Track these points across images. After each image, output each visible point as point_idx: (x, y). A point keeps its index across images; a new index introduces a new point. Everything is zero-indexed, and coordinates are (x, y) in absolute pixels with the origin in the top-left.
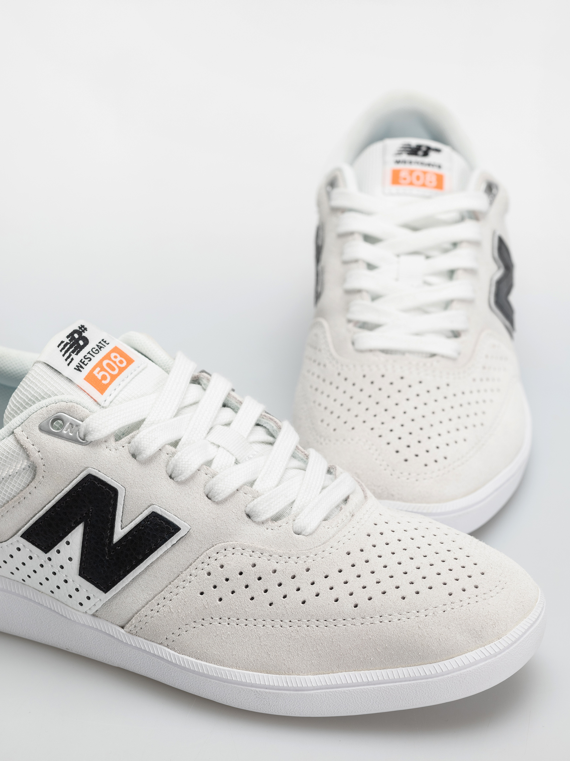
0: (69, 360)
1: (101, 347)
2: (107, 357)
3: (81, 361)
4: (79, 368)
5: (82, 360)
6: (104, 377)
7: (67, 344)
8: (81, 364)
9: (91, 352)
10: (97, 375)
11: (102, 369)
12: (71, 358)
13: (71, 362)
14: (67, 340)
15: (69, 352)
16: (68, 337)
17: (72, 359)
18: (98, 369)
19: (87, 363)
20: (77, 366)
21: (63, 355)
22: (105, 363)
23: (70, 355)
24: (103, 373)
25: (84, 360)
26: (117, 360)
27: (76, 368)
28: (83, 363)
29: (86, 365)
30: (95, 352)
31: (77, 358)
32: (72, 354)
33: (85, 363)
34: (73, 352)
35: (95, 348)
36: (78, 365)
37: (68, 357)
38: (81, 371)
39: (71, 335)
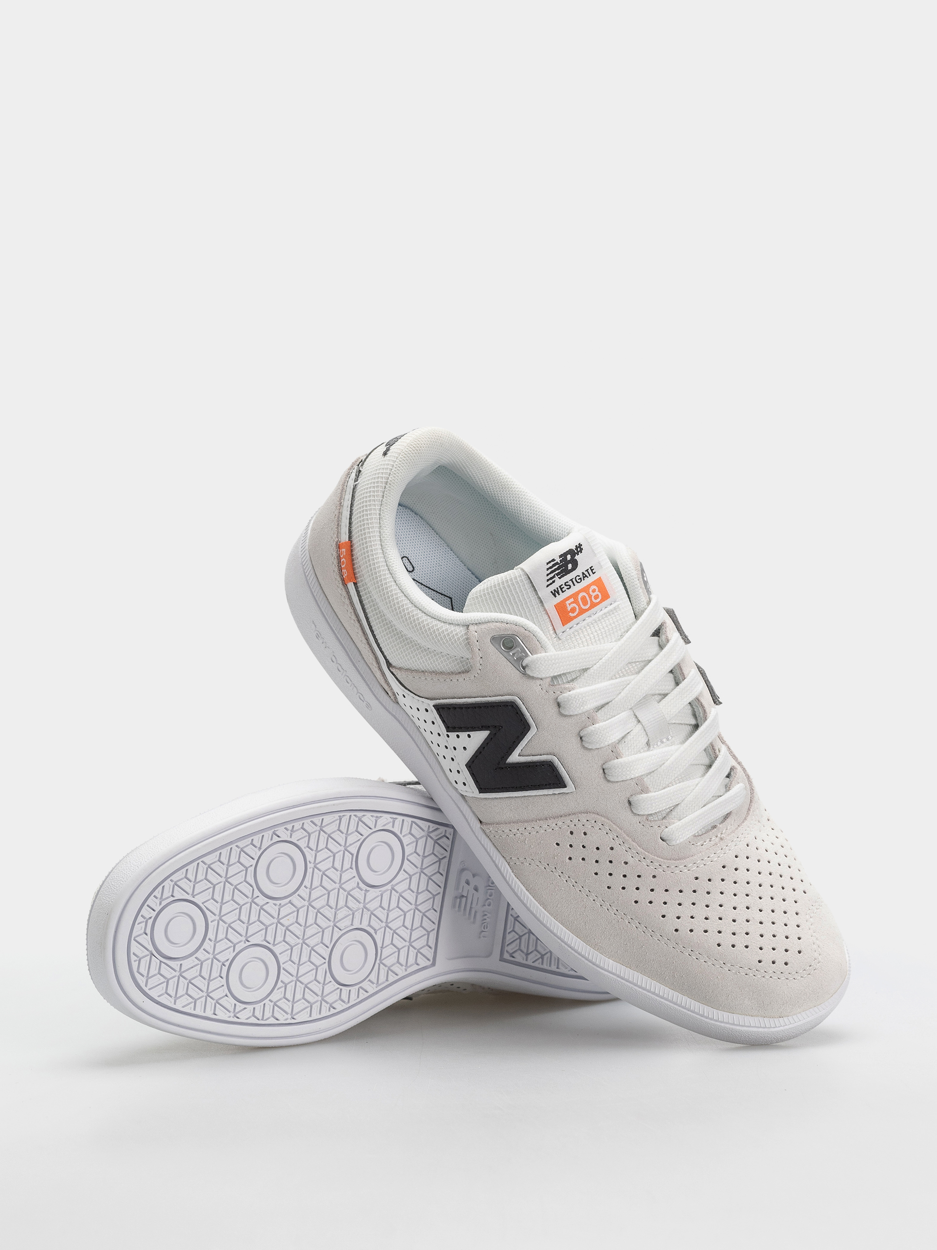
0: (551, 581)
1: (586, 576)
2: (586, 589)
3: (560, 587)
4: (555, 593)
5: (562, 585)
6: (573, 610)
7: (557, 563)
8: (559, 589)
9: (574, 580)
10: (568, 605)
11: (576, 602)
12: (553, 580)
13: (551, 584)
14: (558, 560)
15: (555, 573)
16: (560, 556)
17: (554, 582)
18: (572, 600)
19: (565, 591)
20: (554, 590)
21: (548, 575)
22: (581, 595)
23: (554, 577)
24: (574, 605)
25: (564, 586)
26: (594, 594)
27: (553, 591)
28: (561, 589)
29: (563, 592)
30: (578, 581)
31: (559, 582)
32: (556, 576)
33: (563, 590)
34: (557, 574)
35: (579, 576)
36: (556, 589)
37: (551, 578)
38: (556, 597)
39: (564, 556)
